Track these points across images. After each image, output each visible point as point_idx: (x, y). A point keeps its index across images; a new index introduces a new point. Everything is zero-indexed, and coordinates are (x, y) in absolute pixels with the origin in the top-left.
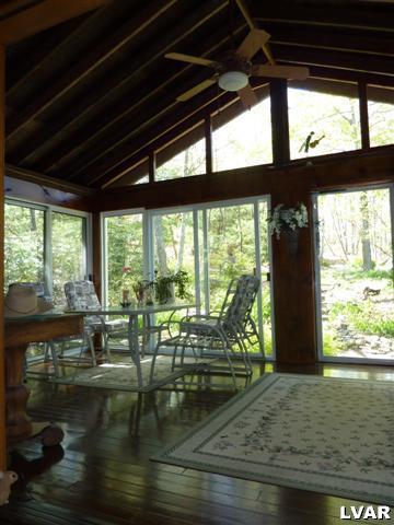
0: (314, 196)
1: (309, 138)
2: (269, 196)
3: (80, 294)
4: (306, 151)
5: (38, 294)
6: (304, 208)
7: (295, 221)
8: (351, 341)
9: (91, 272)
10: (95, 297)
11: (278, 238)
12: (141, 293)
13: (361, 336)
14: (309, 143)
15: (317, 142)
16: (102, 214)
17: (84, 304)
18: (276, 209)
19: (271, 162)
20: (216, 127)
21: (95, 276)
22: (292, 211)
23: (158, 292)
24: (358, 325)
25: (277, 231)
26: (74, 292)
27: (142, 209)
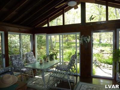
0: (92, 33)
1: (91, 17)
2: (80, 32)
3: (30, 56)
4: (90, 20)
5: (18, 58)
6: (89, 37)
7: (87, 40)
8: (97, 64)
9: (33, 49)
10: (34, 56)
11: (82, 44)
12: (45, 60)
13: (100, 63)
14: (91, 18)
15: (93, 18)
16: (35, 34)
17: (31, 59)
18: (82, 36)
19: (80, 23)
20: (65, 12)
21: (34, 51)
22: (86, 37)
23: (50, 58)
24: (99, 60)
25: (82, 43)
26: (28, 56)
27: (46, 34)
